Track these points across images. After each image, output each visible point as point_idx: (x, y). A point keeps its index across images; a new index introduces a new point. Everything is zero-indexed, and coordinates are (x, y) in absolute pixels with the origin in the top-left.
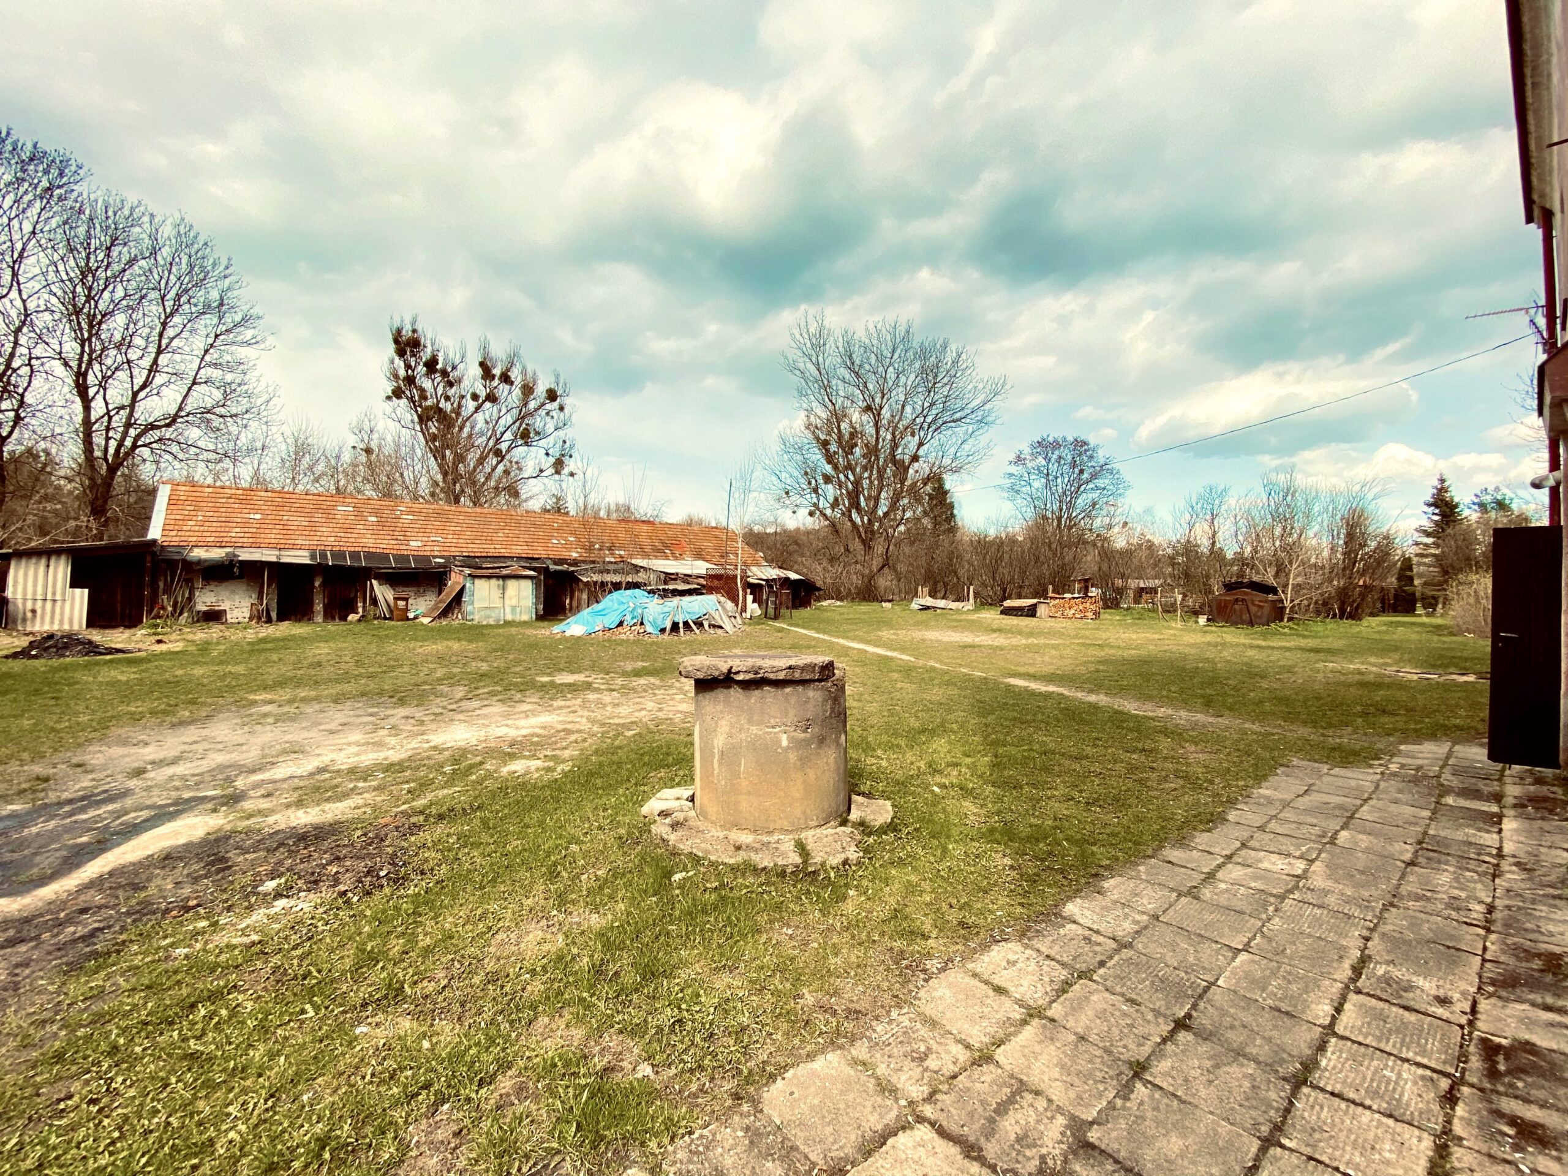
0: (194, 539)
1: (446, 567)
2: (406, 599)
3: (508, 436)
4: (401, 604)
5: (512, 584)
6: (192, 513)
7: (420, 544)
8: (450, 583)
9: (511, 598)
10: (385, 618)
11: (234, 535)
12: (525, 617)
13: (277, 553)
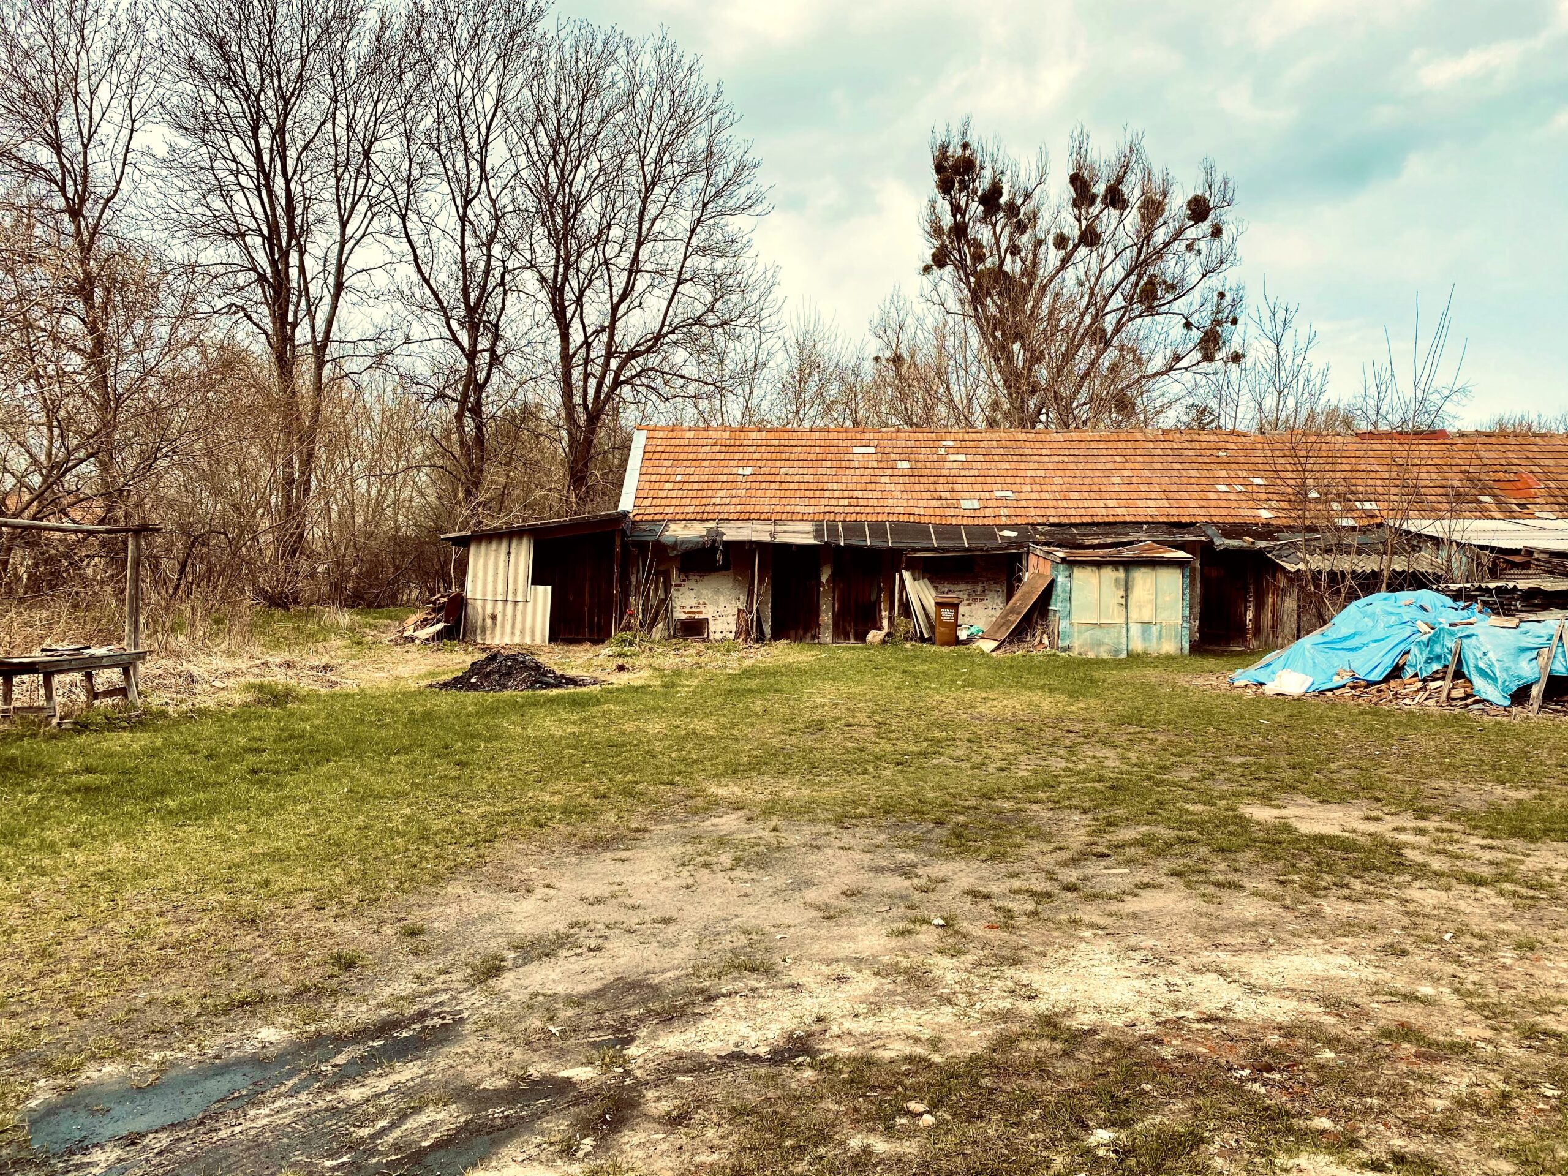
0: (670, 510)
1: (1020, 546)
2: (955, 606)
3: (1117, 301)
4: (948, 613)
5: (1143, 579)
6: (670, 471)
7: (976, 504)
8: (1026, 577)
9: (1140, 607)
10: (923, 640)
11: (717, 501)
12: (1169, 647)
13: (771, 528)
